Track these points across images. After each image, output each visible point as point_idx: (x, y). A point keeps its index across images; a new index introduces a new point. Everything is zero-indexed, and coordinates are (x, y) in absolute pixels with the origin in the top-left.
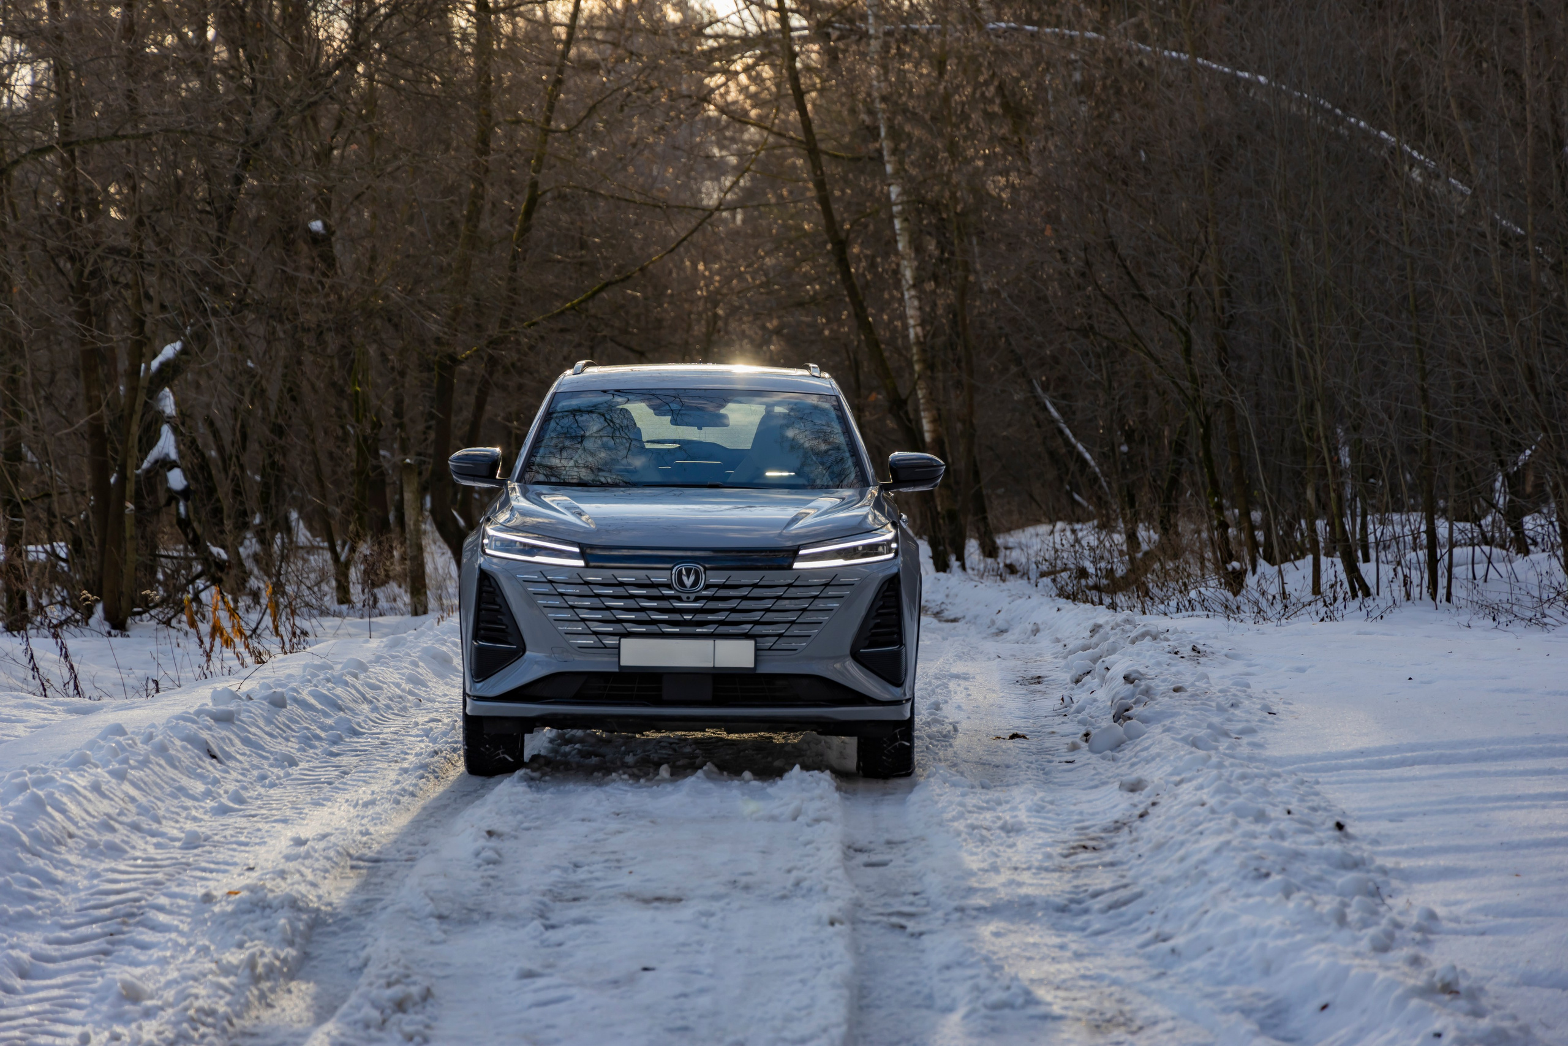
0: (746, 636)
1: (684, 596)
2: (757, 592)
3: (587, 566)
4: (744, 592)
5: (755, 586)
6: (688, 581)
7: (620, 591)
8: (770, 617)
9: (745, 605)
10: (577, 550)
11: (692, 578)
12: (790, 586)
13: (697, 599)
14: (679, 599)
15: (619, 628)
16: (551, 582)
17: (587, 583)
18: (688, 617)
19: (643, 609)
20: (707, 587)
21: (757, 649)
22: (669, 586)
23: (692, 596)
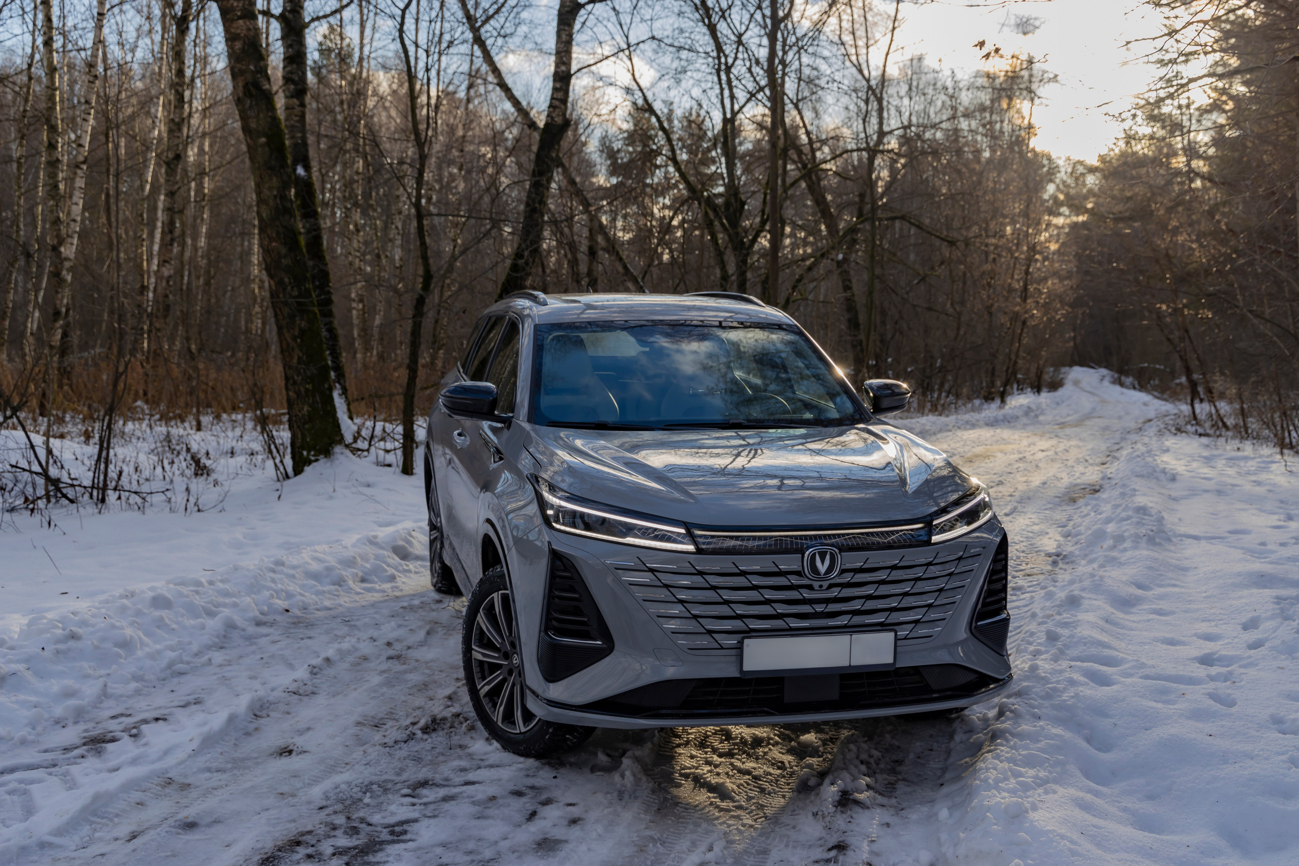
0: (883, 627)
1: (816, 585)
2: (897, 575)
3: (699, 551)
4: (882, 575)
5: (894, 567)
6: (822, 568)
7: (741, 581)
8: (909, 601)
9: (884, 590)
10: (683, 531)
11: (827, 562)
12: (929, 564)
13: (831, 586)
14: (810, 587)
15: (738, 624)
16: (652, 570)
17: (701, 573)
18: (819, 608)
19: (768, 602)
20: (843, 571)
21: (896, 639)
22: (798, 573)
23: (826, 584)
